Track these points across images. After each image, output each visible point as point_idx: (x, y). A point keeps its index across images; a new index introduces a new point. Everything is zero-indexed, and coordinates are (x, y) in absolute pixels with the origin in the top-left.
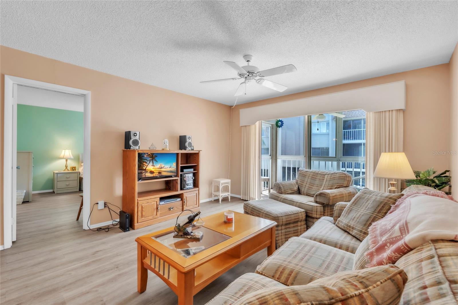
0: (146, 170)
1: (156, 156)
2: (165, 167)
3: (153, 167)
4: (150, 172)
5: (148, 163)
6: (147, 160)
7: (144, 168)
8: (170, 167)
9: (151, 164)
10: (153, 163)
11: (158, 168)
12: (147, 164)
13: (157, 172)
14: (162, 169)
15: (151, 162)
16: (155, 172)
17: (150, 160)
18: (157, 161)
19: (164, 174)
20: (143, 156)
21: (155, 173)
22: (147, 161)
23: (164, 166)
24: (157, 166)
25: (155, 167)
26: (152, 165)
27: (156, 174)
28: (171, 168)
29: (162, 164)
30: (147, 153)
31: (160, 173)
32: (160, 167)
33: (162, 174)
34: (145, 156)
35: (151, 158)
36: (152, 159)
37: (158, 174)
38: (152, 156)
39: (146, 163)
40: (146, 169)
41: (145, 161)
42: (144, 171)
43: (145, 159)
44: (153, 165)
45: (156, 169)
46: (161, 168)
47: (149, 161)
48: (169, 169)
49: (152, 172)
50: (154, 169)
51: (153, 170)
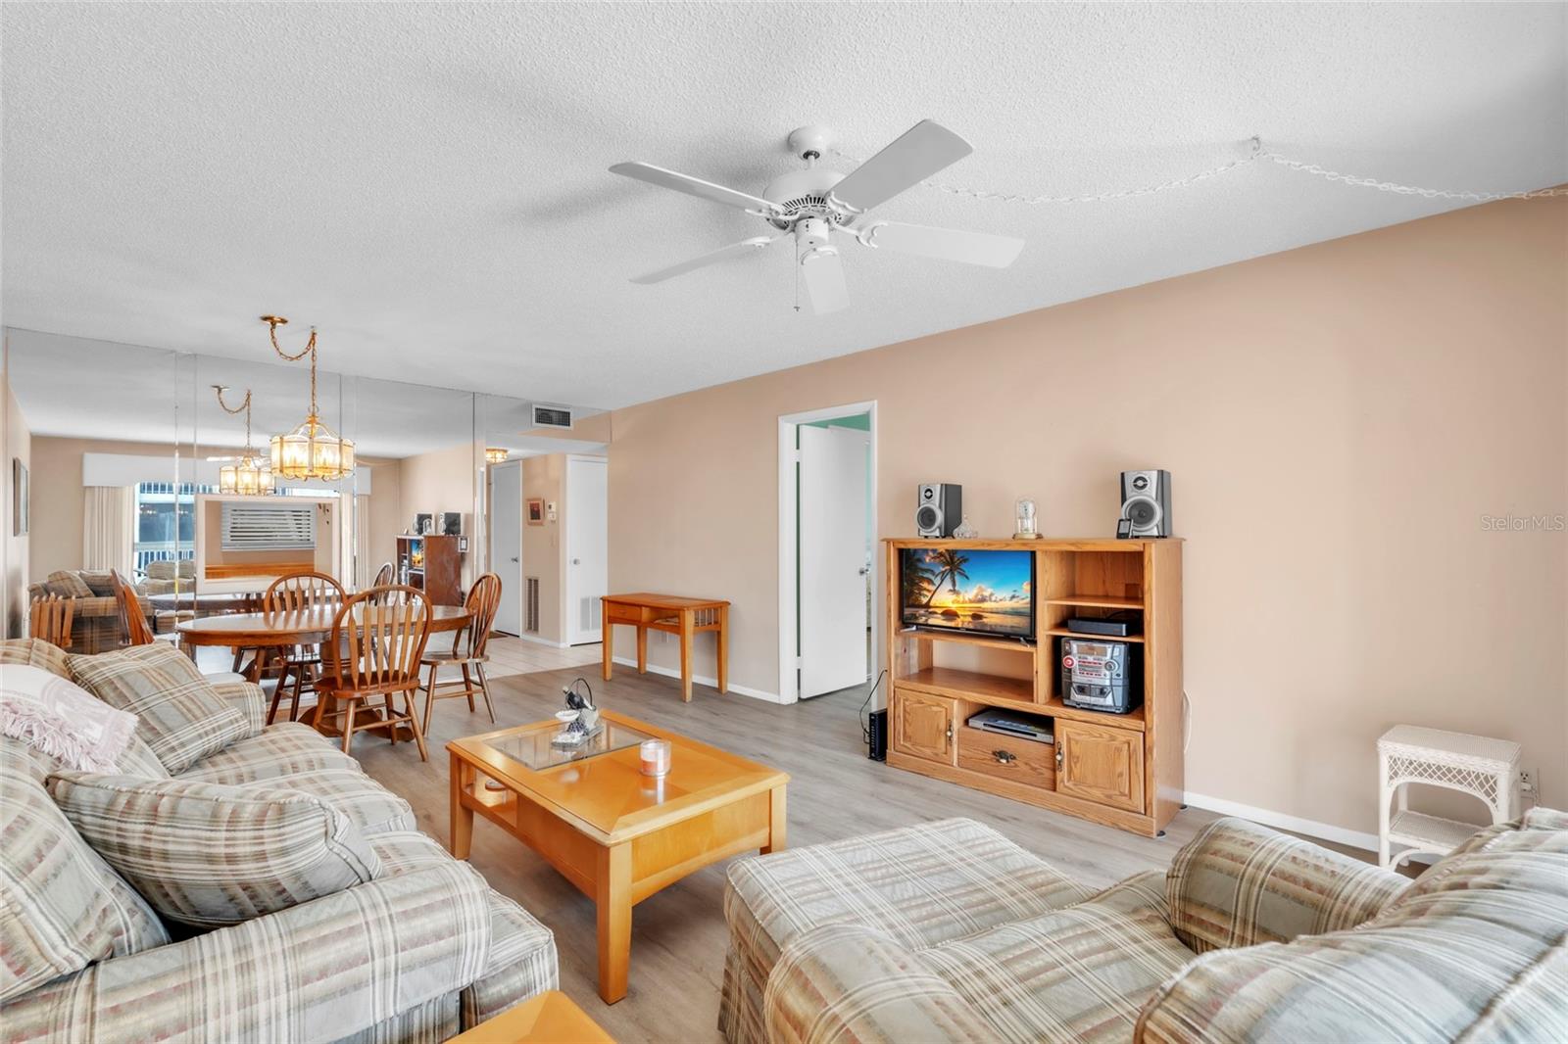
0: (930, 607)
1: (965, 560)
2: (993, 598)
3: (954, 597)
4: (943, 614)
5: (937, 581)
6: (932, 572)
7: (924, 600)
8: (1013, 597)
9: (947, 585)
10: (954, 585)
11: (971, 601)
12: (933, 588)
13: (966, 613)
14: (985, 605)
15: (948, 579)
16: (959, 613)
17: (943, 572)
18: (967, 577)
19: (991, 620)
20: (919, 560)
21: (962, 618)
22: (932, 578)
23: (992, 595)
24: (966, 592)
25: (961, 598)
26: (951, 590)
27: (963, 622)
28: (1015, 600)
29: (983, 587)
30: (934, 551)
31: (976, 617)
32: (977, 595)
33: (985, 620)
34: (927, 560)
35: (948, 567)
36: (951, 570)
37: (970, 619)
38: (952, 558)
39: (930, 582)
40: (932, 604)
41: (926, 575)
42: (922, 611)
43: (927, 571)
44: (954, 591)
45: (964, 602)
46: (983, 600)
47: (939, 578)
48: (1009, 604)
49: (949, 614)
50: (958, 602)
51: (953, 607)
